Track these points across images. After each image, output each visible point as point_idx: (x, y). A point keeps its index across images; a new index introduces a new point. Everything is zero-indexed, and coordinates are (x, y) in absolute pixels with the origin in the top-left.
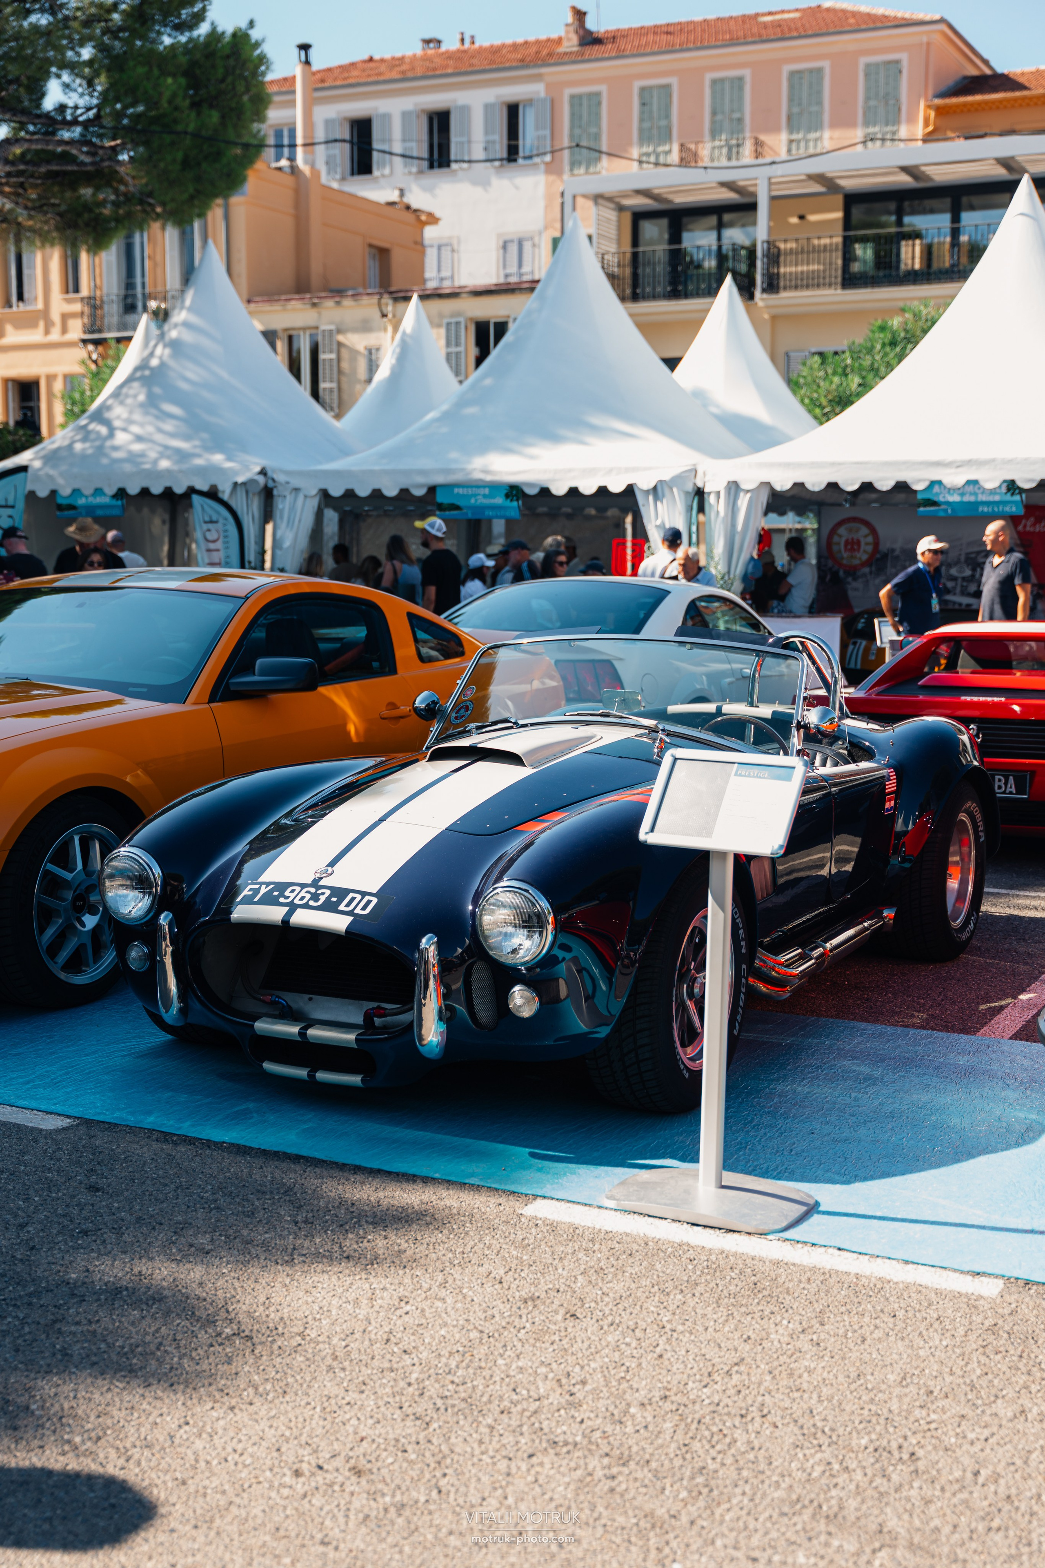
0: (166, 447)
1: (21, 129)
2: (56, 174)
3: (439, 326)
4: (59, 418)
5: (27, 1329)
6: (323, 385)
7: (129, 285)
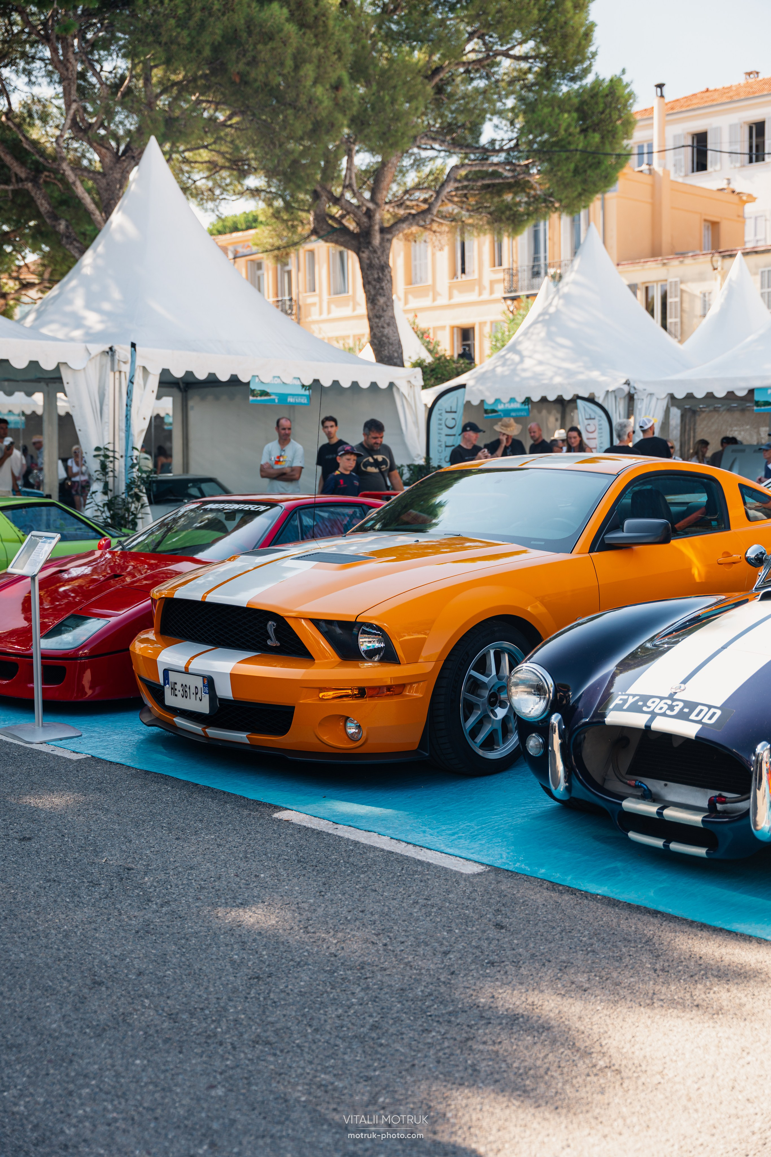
0: (559, 368)
1: (466, 158)
2: (488, 186)
3: (755, 274)
4: (487, 351)
5: (446, 1044)
6: (669, 320)
7: (536, 259)
